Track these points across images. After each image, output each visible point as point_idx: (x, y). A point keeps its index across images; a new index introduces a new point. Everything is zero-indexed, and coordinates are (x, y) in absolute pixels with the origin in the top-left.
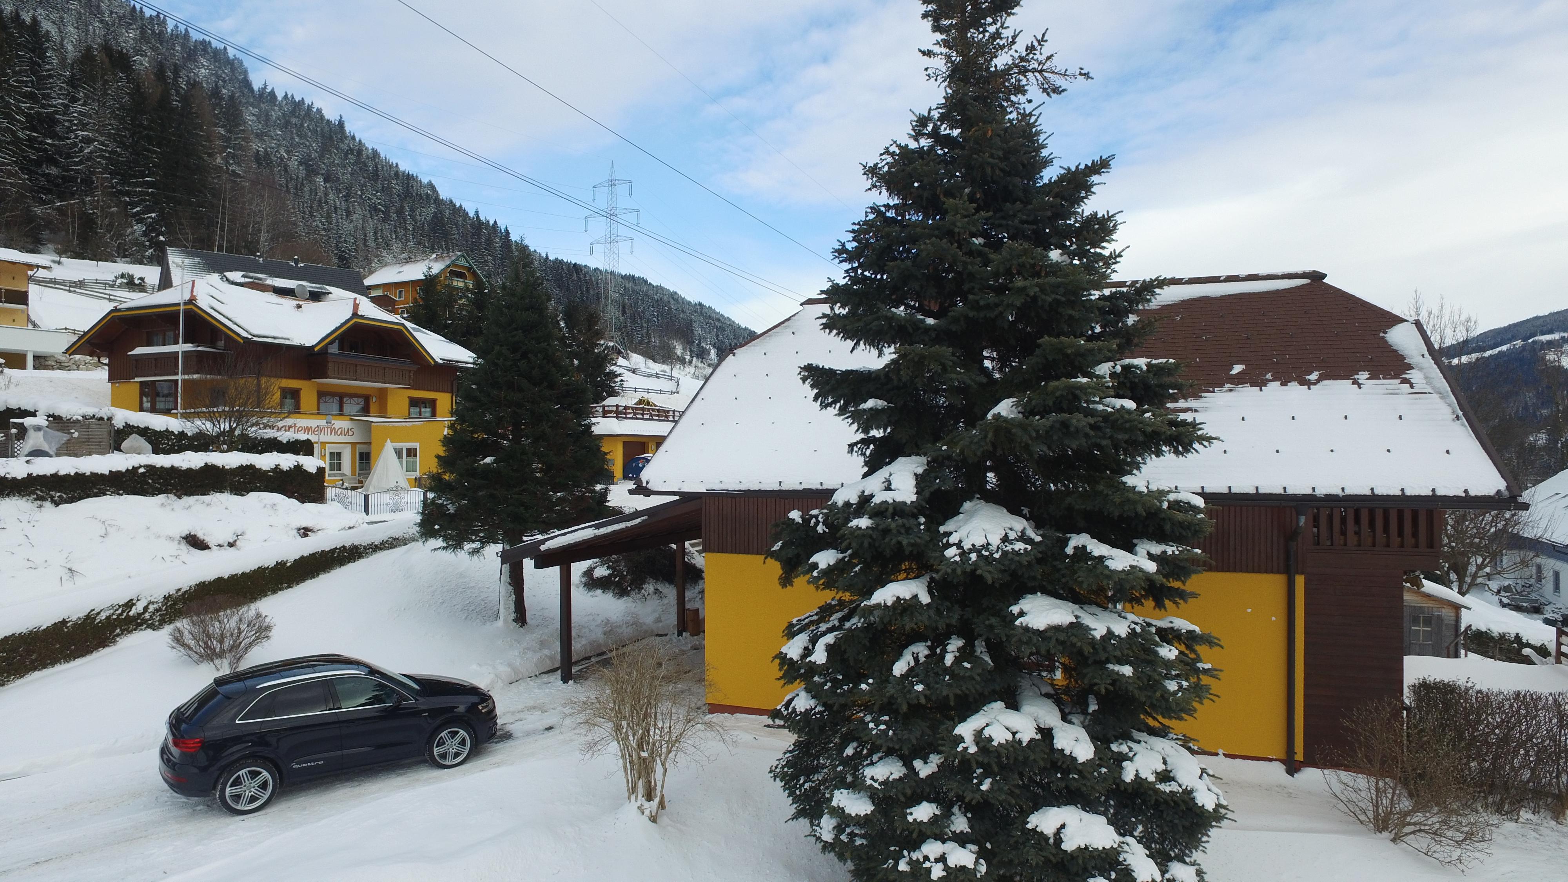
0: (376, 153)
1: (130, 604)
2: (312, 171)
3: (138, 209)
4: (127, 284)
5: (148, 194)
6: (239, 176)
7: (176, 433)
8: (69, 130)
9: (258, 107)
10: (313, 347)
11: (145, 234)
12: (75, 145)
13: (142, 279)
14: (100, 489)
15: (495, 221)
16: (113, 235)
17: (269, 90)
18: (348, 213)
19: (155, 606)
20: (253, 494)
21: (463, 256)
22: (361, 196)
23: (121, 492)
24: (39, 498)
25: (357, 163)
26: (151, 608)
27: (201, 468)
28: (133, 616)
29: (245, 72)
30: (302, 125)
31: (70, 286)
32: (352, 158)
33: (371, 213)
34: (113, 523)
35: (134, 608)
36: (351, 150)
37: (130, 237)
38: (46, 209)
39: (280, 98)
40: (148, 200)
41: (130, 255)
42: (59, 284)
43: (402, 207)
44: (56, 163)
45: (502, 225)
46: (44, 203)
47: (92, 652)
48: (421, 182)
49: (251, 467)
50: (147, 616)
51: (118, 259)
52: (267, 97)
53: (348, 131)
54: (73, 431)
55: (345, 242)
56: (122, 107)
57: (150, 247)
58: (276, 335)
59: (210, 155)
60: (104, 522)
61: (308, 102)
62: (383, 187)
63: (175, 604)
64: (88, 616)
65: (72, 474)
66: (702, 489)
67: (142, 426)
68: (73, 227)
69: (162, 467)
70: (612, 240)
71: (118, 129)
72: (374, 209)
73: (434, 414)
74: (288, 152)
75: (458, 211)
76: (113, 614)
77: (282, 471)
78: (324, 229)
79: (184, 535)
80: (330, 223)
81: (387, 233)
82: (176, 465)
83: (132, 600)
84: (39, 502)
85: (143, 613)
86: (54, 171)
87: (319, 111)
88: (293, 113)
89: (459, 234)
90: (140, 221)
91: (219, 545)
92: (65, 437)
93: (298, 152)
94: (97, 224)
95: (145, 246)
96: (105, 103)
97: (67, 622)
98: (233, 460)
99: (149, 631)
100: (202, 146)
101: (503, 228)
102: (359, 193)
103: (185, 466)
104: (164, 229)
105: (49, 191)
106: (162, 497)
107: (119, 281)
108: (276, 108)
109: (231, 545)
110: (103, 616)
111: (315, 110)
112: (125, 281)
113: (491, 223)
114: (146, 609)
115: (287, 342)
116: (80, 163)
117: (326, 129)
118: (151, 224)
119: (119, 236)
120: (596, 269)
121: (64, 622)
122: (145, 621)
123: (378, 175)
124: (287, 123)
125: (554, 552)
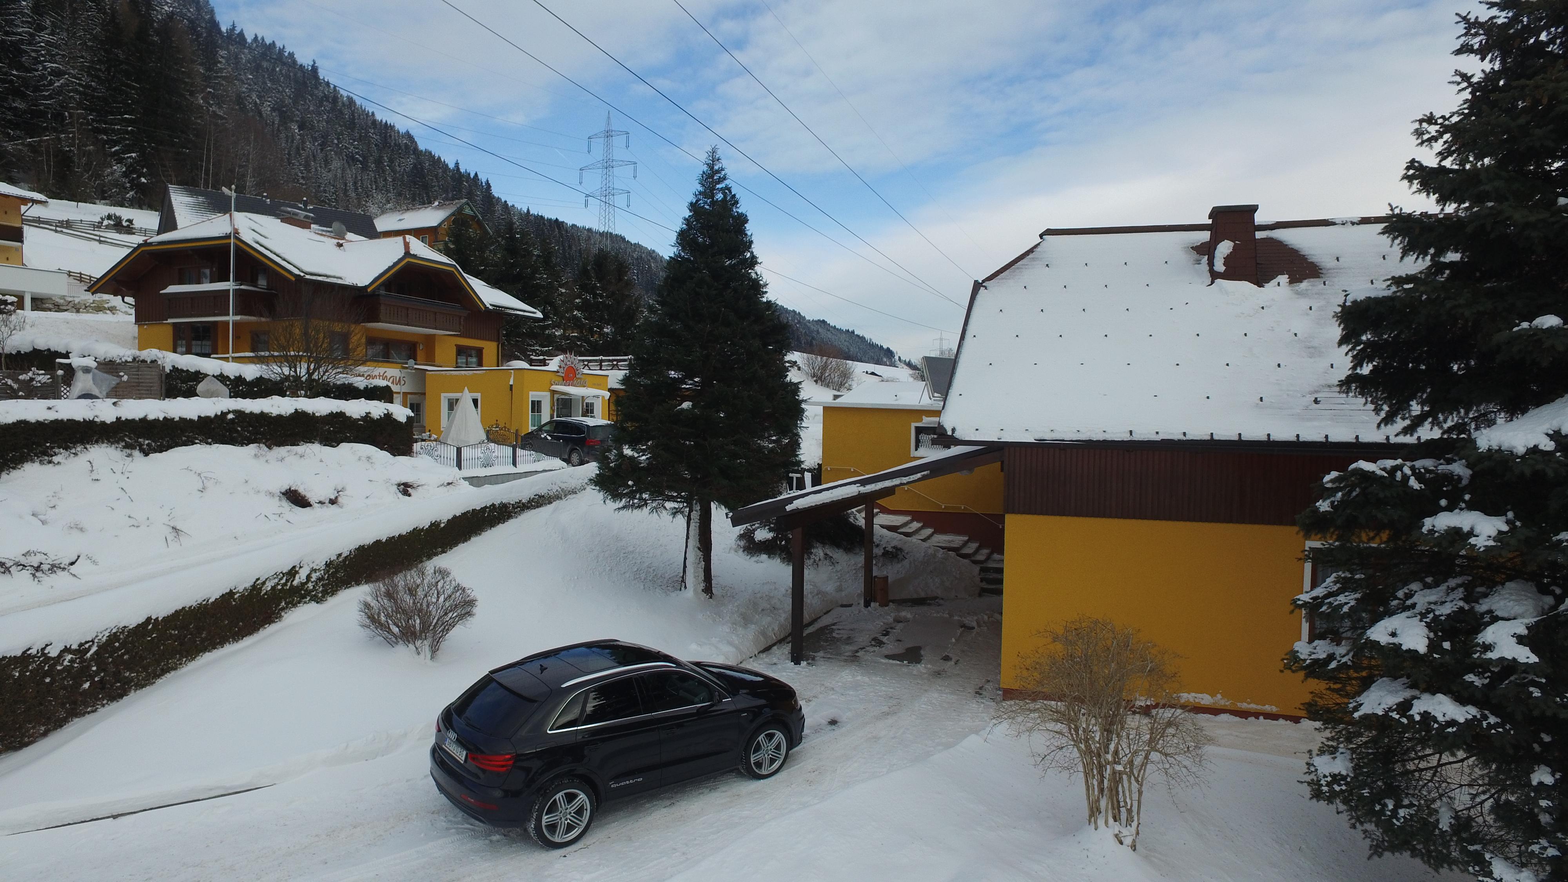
0: (351, 101)
1: (292, 573)
2: (285, 118)
3: (117, 148)
4: (115, 225)
5: (127, 132)
6: (222, 118)
7: (232, 378)
8: (36, 61)
9: (228, 49)
10: (366, 287)
11: (125, 175)
12: (43, 77)
13: (130, 221)
14: (188, 437)
15: (476, 174)
16: (92, 176)
17: (237, 31)
18: (327, 162)
19: (318, 574)
20: (344, 445)
21: (468, 204)
22: (337, 145)
23: (210, 440)
24: (128, 446)
25: (333, 110)
26: (314, 577)
27: (291, 415)
28: (297, 587)
29: (212, 12)
30: (274, 70)
31: (56, 226)
32: (328, 106)
33: (348, 163)
34: (209, 475)
35: (297, 576)
36: (326, 97)
37: (110, 178)
38: (16, 144)
39: (249, 40)
40: (127, 139)
41: (110, 196)
42: (43, 223)
43: (381, 157)
44: (23, 97)
45: (483, 178)
46: (11, 139)
47: (259, 630)
48: (398, 132)
49: (341, 415)
50: (310, 585)
51: (98, 201)
52: (236, 38)
53: (321, 78)
54: (122, 374)
55: (325, 191)
56: (95, 38)
57: (132, 190)
58: (329, 273)
59: (192, 94)
60: (199, 474)
61: (279, 44)
62: (361, 136)
63: (337, 572)
64: (254, 586)
65: (161, 419)
66: (1030, 439)
67: (193, 371)
68: (49, 166)
69: (251, 413)
70: (607, 195)
71: (92, 61)
72: (352, 159)
73: (480, 364)
74: (259, 97)
75: (437, 162)
76: (278, 584)
77: (372, 420)
78: (303, 178)
79: (283, 490)
80: (309, 171)
81: (367, 183)
82: (266, 410)
83: (294, 567)
84: (129, 451)
85: (306, 583)
86: (19, 104)
87: (291, 55)
88: (263, 56)
89: (439, 186)
90: (120, 161)
91: (321, 502)
92: (113, 381)
93: (271, 97)
94: (73, 162)
95: (126, 188)
96: (75, 33)
97: (235, 594)
98: (322, 406)
99: (313, 604)
100: (185, 83)
101: (484, 181)
102: (336, 141)
103: (275, 412)
104: (145, 170)
105: (16, 126)
106: (252, 448)
107: (106, 223)
108: (246, 51)
109: (333, 502)
110: (269, 586)
111: (286, 54)
112: (112, 223)
113: (472, 176)
114: (309, 577)
115: (339, 282)
116: (50, 97)
117: (299, 74)
118: (131, 165)
119: (98, 176)
120: (574, 226)
121: (231, 593)
122: (308, 592)
123: (354, 123)
124: (258, 67)
125: (798, 512)
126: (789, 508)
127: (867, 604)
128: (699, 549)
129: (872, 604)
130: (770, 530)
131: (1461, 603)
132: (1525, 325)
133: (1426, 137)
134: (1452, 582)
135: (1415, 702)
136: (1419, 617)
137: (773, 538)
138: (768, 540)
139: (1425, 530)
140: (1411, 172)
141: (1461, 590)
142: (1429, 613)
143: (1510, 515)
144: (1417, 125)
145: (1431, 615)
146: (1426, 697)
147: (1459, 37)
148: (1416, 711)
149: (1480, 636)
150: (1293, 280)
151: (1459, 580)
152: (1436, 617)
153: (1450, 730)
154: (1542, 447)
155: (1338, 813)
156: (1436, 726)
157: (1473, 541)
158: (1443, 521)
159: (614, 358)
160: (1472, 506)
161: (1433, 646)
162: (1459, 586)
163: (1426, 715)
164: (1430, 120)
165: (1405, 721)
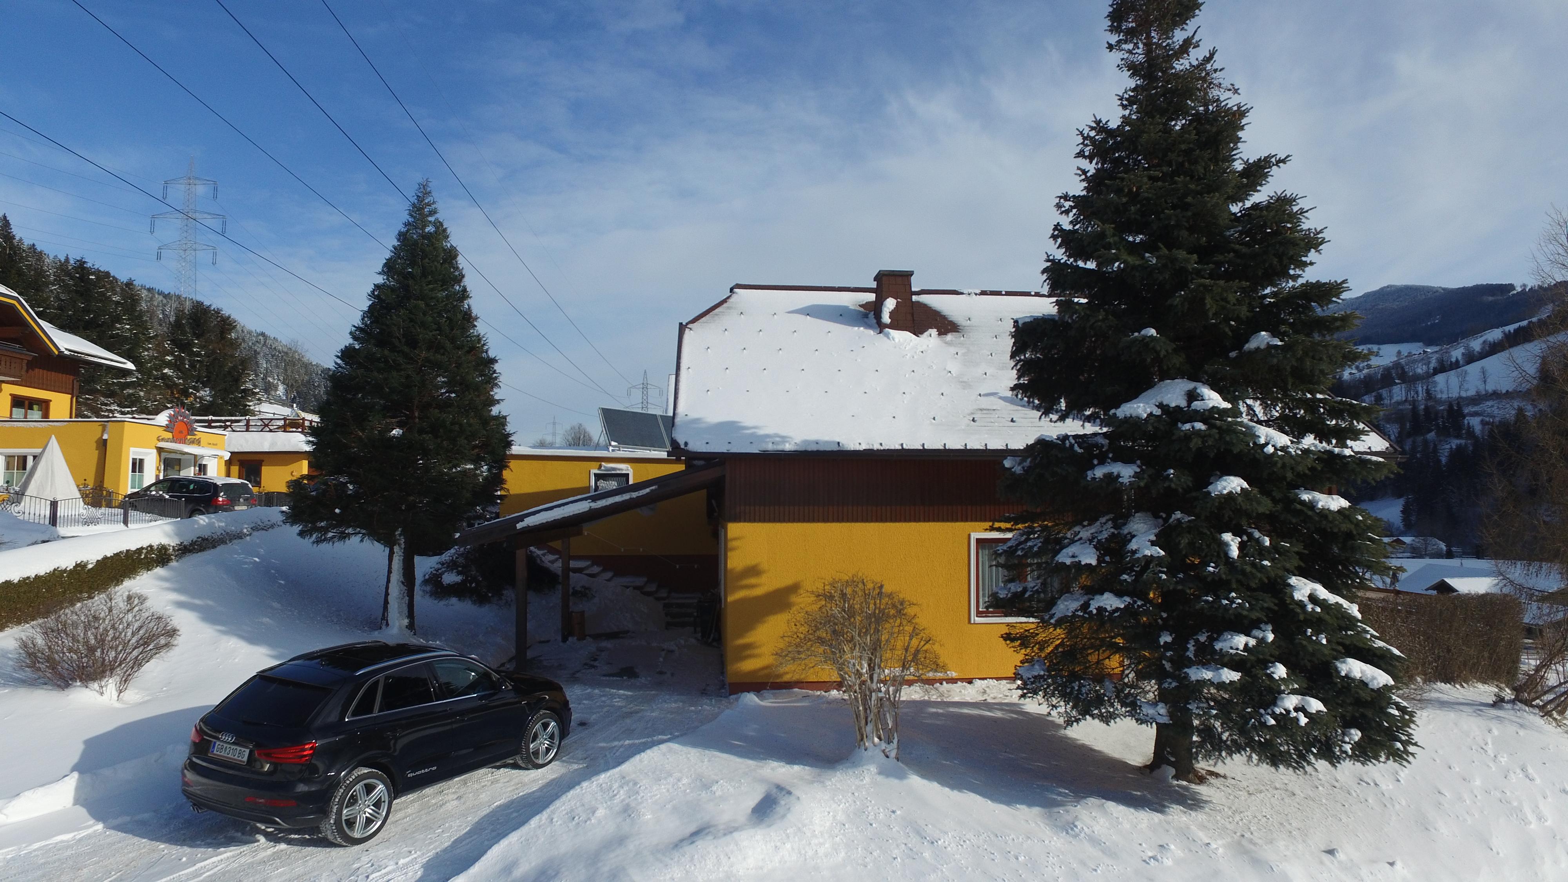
125: (529, 530)
126: (519, 526)
127: (565, 640)
128: (403, 583)
129: (570, 639)
130: (459, 573)
131: (1112, 530)
132: (1136, 334)
133: (1063, 209)
134: (1103, 520)
135: (1091, 602)
136: (1088, 542)
137: (463, 581)
138: (457, 584)
139: (1089, 478)
140: (1056, 233)
141: (1110, 522)
142: (1094, 539)
143: (1138, 462)
144: (1057, 200)
145: (1096, 540)
146: (1097, 597)
147: (1078, 145)
148: (1093, 609)
149: (1128, 546)
150: (940, 334)
151: (1107, 517)
152: (1099, 541)
153: (1116, 615)
154: (1154, 413)
155: (1039, 705)
156: (1107, 614)
157: (1120, 480)
158: (1099, 472)
159: (227, 418)
160: (1115, 460)
161: (1100, 560)
162: (1108, 520)
163: (1100, 610)
164: (1066, 197)
165: (1087, 616)
